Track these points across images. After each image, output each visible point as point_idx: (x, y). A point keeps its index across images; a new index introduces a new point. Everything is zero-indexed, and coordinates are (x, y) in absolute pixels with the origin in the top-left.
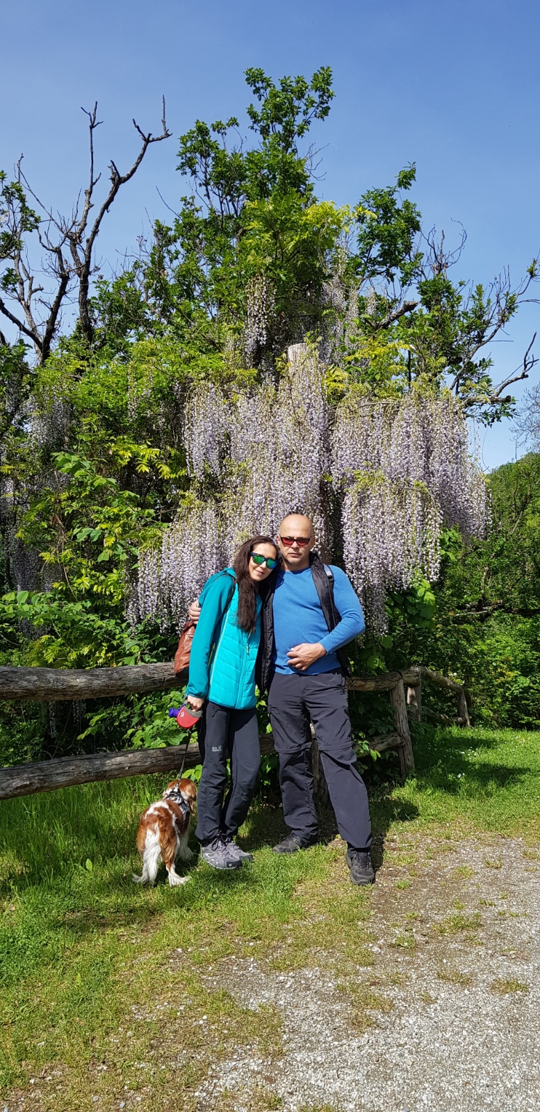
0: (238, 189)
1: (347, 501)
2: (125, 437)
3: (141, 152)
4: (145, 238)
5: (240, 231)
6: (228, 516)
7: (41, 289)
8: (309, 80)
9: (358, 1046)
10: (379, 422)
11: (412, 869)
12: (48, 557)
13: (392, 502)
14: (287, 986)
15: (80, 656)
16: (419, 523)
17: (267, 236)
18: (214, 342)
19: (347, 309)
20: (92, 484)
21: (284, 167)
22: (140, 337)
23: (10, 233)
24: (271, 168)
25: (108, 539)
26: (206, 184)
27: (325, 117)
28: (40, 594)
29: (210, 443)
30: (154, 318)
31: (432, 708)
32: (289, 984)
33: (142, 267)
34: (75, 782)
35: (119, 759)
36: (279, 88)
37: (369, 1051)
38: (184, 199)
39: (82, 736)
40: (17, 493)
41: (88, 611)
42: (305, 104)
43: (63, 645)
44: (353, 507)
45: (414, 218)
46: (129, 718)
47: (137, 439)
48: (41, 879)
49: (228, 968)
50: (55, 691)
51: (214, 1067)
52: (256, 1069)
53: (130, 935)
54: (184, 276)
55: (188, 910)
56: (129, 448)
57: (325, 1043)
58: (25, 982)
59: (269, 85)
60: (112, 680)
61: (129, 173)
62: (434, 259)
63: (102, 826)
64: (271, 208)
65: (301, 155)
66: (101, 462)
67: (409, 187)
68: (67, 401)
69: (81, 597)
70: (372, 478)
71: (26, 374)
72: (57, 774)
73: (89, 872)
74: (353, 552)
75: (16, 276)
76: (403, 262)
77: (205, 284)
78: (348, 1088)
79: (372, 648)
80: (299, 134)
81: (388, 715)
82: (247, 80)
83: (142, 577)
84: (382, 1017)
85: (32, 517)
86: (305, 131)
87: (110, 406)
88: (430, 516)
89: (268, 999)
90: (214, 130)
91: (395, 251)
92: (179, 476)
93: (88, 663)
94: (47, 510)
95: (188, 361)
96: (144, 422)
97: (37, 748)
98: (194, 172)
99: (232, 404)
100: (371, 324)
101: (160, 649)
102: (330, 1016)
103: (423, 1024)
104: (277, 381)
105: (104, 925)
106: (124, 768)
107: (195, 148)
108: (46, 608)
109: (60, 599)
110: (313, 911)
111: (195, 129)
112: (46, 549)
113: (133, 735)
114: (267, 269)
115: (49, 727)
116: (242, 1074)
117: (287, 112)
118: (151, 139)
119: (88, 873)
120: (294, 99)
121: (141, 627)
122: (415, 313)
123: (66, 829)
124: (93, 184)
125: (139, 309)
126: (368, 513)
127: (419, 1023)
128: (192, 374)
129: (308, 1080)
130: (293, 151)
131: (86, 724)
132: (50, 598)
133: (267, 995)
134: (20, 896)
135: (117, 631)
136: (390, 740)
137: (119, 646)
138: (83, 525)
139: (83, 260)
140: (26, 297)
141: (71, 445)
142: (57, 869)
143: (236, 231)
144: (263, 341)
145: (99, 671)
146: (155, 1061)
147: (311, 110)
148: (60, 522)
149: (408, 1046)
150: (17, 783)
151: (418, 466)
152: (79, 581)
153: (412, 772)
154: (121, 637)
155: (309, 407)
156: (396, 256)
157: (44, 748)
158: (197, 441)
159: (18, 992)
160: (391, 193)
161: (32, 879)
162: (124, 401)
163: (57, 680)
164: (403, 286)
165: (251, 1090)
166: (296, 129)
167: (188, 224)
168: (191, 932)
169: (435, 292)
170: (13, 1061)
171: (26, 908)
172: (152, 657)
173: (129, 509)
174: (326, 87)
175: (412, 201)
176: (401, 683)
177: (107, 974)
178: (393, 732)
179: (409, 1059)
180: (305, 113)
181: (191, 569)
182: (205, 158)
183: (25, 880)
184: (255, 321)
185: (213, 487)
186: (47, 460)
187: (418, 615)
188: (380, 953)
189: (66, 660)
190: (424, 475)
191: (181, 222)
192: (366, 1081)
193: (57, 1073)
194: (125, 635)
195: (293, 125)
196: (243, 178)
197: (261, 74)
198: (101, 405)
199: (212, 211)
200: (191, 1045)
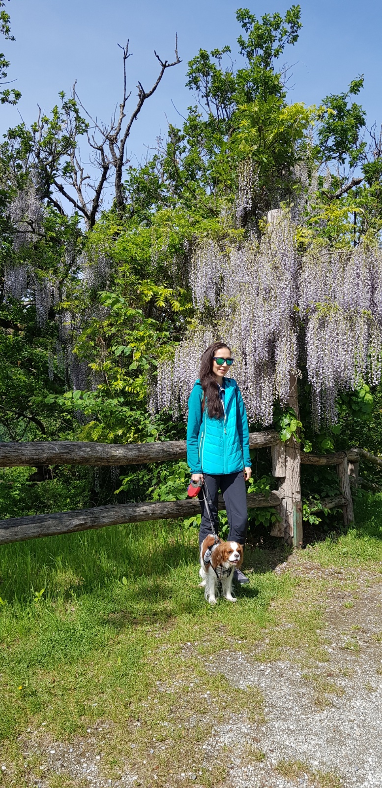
0: (230, 99)
1: (311, 325)
2: (149, 281)
3: (160, 75)
4: (162, 138)
5: (231, 130)
6: (222, 337)
7: (89, 177)
8: (283, 16)
9: (319, 719)
10: (335, 268)
11: (354, 593)
12: (94, 366)
13: (345, 326)
14: (266, 673)
15: (116, 436)
16: (365, 341)
17: (254, 130)
18: (212, 210)
19: (310, 185)
20: (125, 315)
21: (264, 80)
22: (158, 210)
23: (68, 136)
24: (255, 81)
25: (136, 354)
26: (207, 96)
27: (295, 43)
28: (89, 393)
29: (209, 283)
30: (168, 195)
31: (365, 478)
32: (268, 672)
33: (159, 159)
34: (115, 523)
35: (145, 508)
36: (261, 22)
37: (328, 723)
38: (190, 108)
39: (117, 492)
40: (73, 322)
41: (122, 405)
42: (280, 34)
43: (104, 428)
44: (315, 329)
45: (360, 116)
46: (150, 480)
47: (157, 282)
48: (92, 589)
49: (224, 658)
50: (101, 459)
51: (216, 728)
52: (246, 732)
53: (155, 631)
54: (189, 164)
55: (194, 615)
56: (151, 289)
57: (295, 716)
58: (83, 661)
59: (253, 21)
60: (140, 452)
61: (151, 90)
62: (375, 147)
63: (133, 554)
64: (256, 109)
65: (276, 71)
66: (131, 299)
67: (358, 92)
68: (108, 255)
69: (117, 395)
70: (330, 308)
71: (80, 236)
72: (104, 517)
73: (125, 586)
74: (315, 363)
75: (72, 167)
76: (351, 150)
77: (205, 170)
78: (313, 749)
79: (325, 434)
80: (275, 56)
81: (335, 483)
82: (238, 17)
83: (160, 380)
84: (337, 700)
85: (84, 339)
86: (280, 53)
87: (138, 258)
88: (373, 336)
89: (253, 682)
90: (213, 56)
91: (346, 141)
92: (186, 309)
93: (122, 441)
94: (94, 333)
95: (194, 224)
96: (162, 270)
97: (87, 499)
98: (198, 88)
99: (227, 256)
100: (327, 195)
101: (172, 432)
102: (298, 697)
103: (367, 706)
104: (259, 237)
105: (136, 624)
106: (149, 514)
107: (199, 70)
108: (93, 402)
109: (102, 396)
110: (284, 620)
111: (199, 56)
112: (93, 361)
113: (152, 491)
114: (254, 154)
115: (94, 485)
116: (236, 734)
117: (266, 40)
118: (167, 65)
119: (123, 586)
120: (272, 30)
121: (158, 417)
122: (360, 187)
123: (108, 555)
124: (125, 99)
125: (158, 188)
126: (326, 334)
127: (364, 705)
128: (197, 233)
129: (284, 741)
130: (270, 68)
131: (120, 483)
132: (96, 395)
133: (252, 679)
134: (78, 600)
135: (142, 419)
136: (337, 501)
137: (143, 429)
138: (118, 343)
139: (118, 155)
140: (79, 183)
141: (110, 287)
142: (103, 583)
143: (228, 130)
144: (249, 207)
145: (131, 446)
146: (174, 721)
147: (285, 38)
148: (103, 342)
149: (356, 722)
150: (76, 522)
151: (365, 299)
152: (116, 383)
153: (353, 524)
154: (144, 423)
155: (283, 256)
156: (347, 145)
157: (91, 499)
158: (200, 284)
159: (78, 668)
160: (343, 98)
161: (85, 588)
162: (148, 254)
163: (104, 451)
164: (350, 168)
165: (243, 747)
166: (273, 52)
167: (193, 126)
168: (196, 631)
169: (375, 172)
170: (76, 716)
171: (82, 609)
172: (166, 438)
173: (151, 332)
174: (296, 20)
175: (359, 104)
176: (346, 459)
177: (139, 658)
178: (339, 495)
179: (357, 731)
180: (280, 40)
181: (195, 374)
182: (206, 76)
183: (81, 590)
184: (244, 194)
185: (210, 316)
186: (94, 297)
187: (360, 410)
188: (333, 653)
189: (106, 439)
190: (370, 306)
191: (188, 124)
192: (326, 745)
193: (105, 726)
194: (147, 422)
195: (271, 50)
196: (233, 90)
197: (248, 13)
198: (132, 258)
199: (211, 116)
200: (199, 712)
